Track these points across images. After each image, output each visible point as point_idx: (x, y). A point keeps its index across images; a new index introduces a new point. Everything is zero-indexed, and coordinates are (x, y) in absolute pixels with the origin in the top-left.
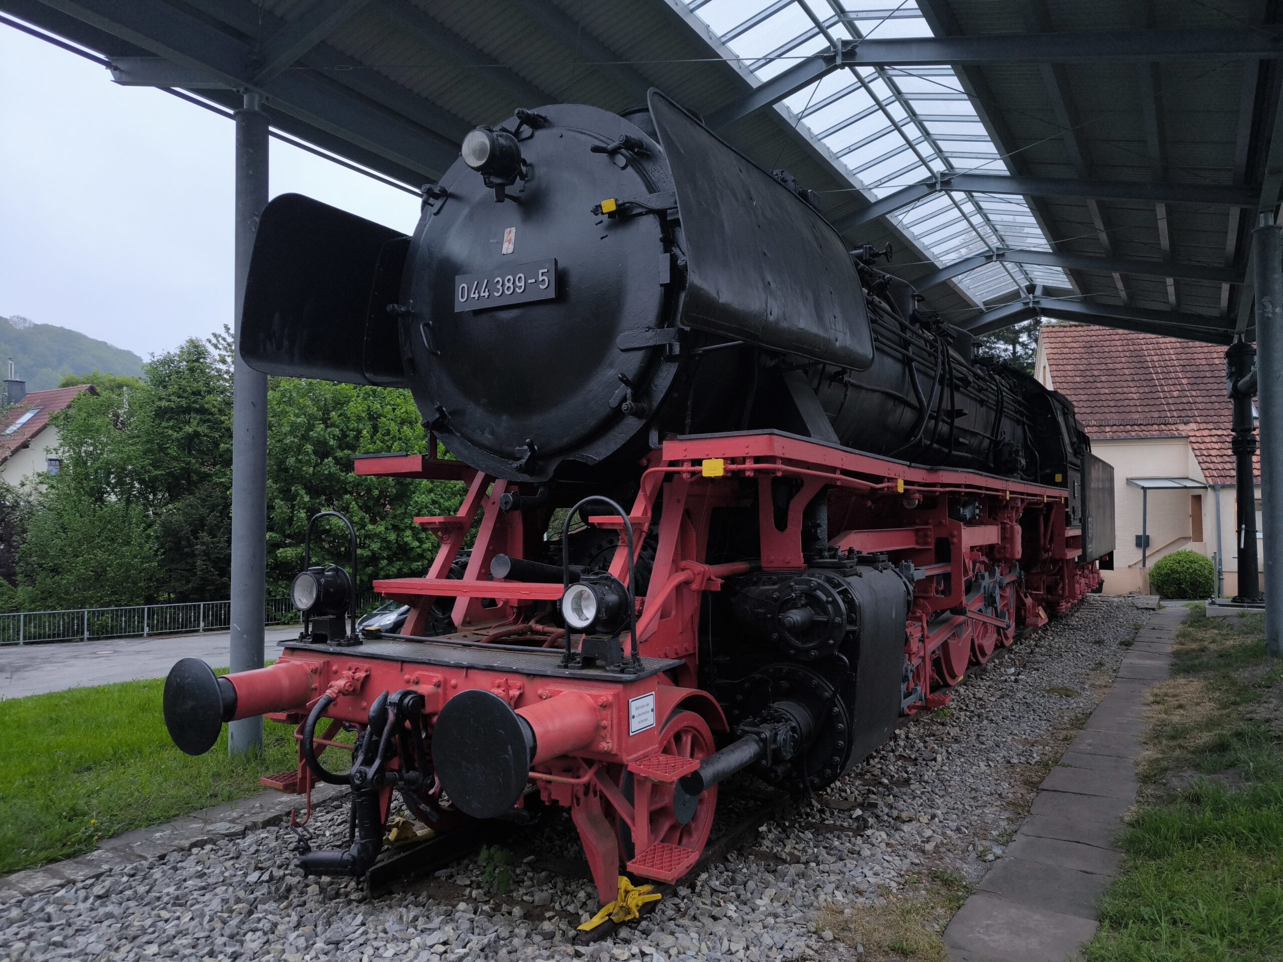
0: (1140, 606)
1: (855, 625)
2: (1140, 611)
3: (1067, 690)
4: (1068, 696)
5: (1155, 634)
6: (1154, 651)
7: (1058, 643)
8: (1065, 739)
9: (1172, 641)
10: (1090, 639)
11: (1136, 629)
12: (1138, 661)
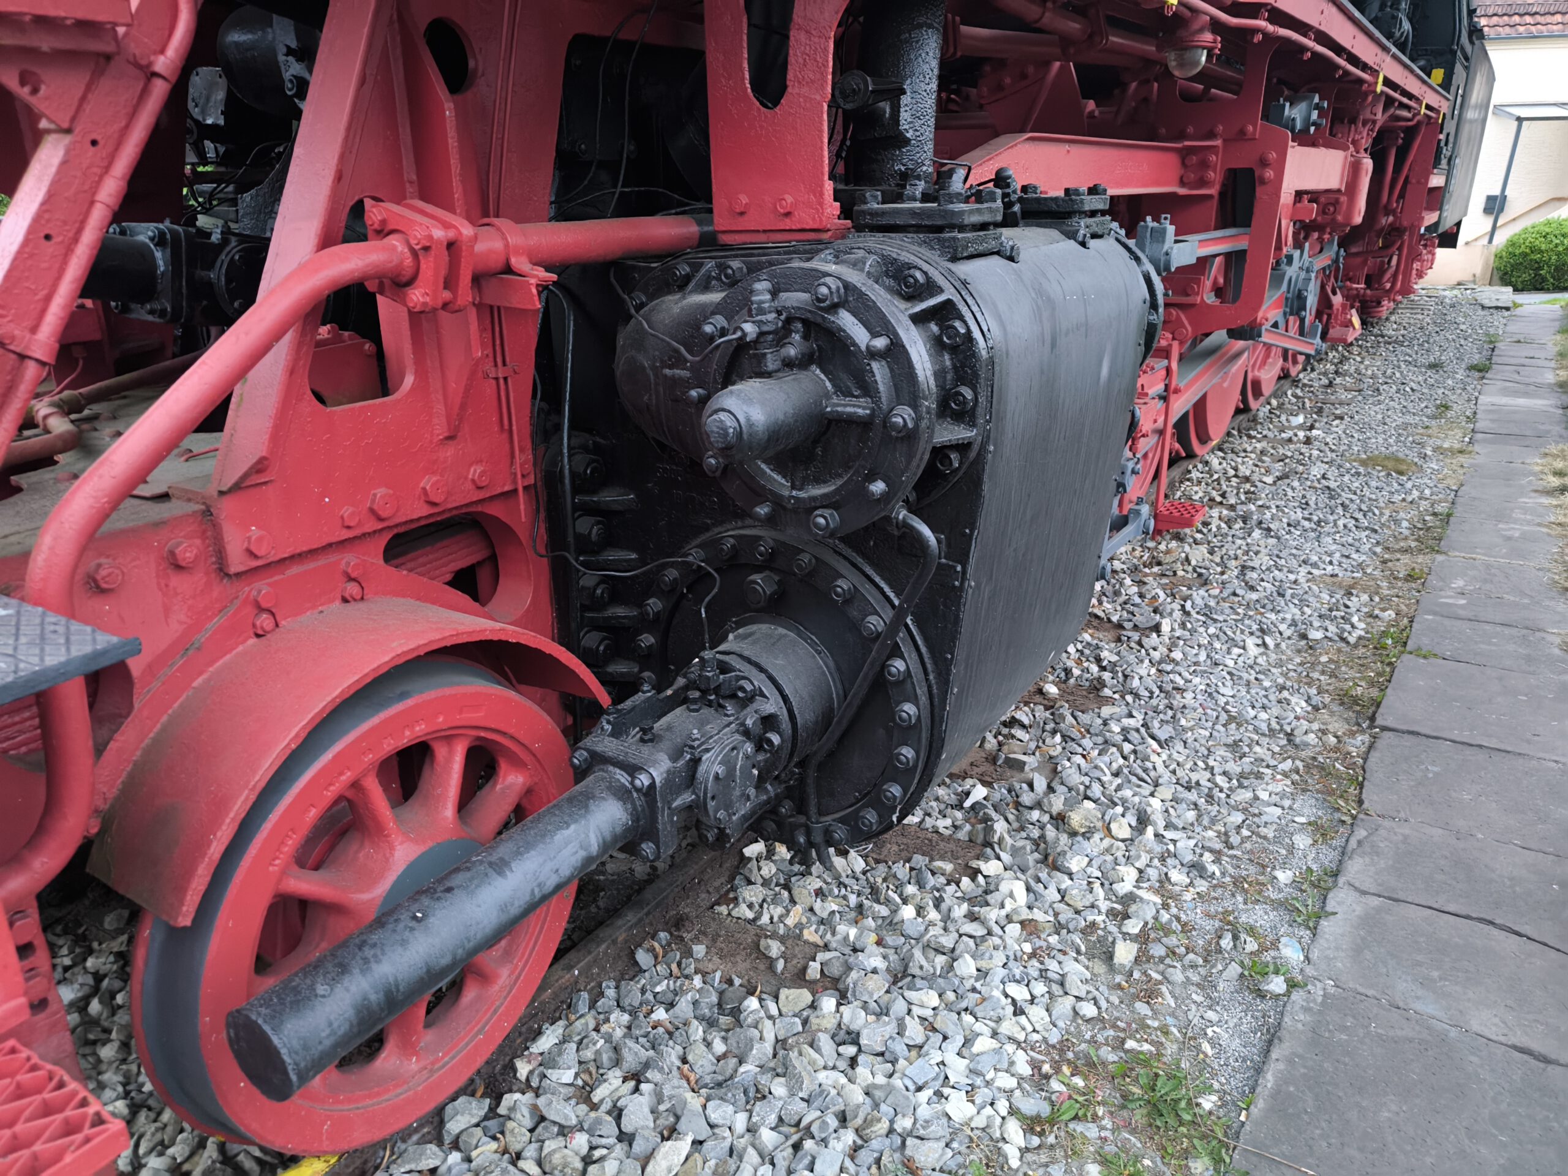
0: (1487, 303)
1: (972, 424)
2: (1486, 312)
3: (1398, 460)
4: (1401, 473)
5: (1524, 351)
6: (1527, 380)
7: (1371, 366)
8: (1410, 578)
9: (1553, 364)
10: (1422, 360)
11: (1491, 342)
12: (1504, 400)
